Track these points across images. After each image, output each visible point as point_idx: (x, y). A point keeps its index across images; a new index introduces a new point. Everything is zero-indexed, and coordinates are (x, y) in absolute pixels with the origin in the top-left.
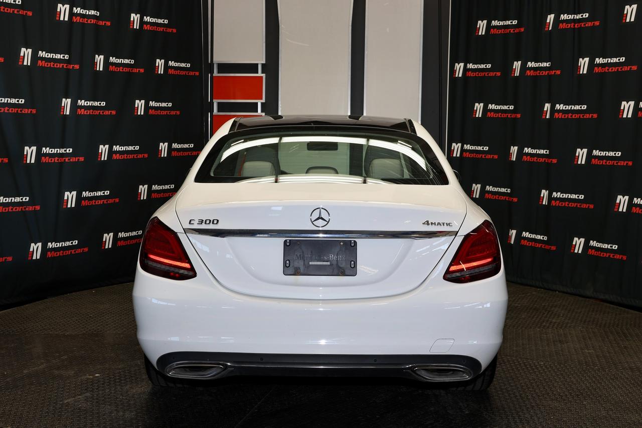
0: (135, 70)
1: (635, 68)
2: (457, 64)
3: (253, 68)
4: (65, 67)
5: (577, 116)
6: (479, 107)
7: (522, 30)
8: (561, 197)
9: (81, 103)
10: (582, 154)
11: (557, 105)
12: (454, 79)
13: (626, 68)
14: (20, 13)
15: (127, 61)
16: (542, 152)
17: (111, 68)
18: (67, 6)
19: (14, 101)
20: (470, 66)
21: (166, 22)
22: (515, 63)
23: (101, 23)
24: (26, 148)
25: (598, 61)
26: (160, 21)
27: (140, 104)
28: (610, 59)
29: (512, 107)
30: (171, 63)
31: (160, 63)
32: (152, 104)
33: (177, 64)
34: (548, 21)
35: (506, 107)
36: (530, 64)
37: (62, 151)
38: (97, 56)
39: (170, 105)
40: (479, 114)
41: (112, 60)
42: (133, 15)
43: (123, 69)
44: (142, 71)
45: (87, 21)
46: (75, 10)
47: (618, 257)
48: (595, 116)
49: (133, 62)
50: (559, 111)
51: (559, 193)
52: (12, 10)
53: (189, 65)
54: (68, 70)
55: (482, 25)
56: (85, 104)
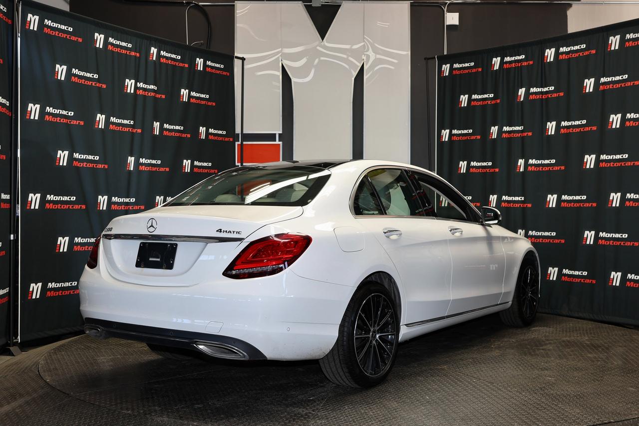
0: (184, 135)
1: (595, 128)
2: (443, 131)
3: (272, 137)
4: (130, 130)
5: (547, 169)
6: (463, 165)
7: (498, 101)
8: (536, 234)
9: (142, 160)
10: (552, 199)
11: (530, 160)
12: (441, 143)
13: (587, 129)
14: (97, 85)
15: (178, 128)
16: (517, 198)
17: (165, 133)
18: (133, 81)
19: (91, 157)
20: (455, 132)
21: (208, 96)
22: (493, 128)
23: (158, 96)
24: (100, 197)
25: (564, 124)
26: (203, 96)
27: (187, 163)
28: (573, 122)
29: (490, 164)
30: (211, 131)
32: (196, 163)
33: (216, 132)
34: (519, 94)
35: (485, 164)
36: (505, 128)
37: (127, 200)
38: (155, 122)
39: (210, 164)
40: (463, 170)
41: (166, 126)
42: (183, 90)
44: (189, 136)
45: (148, 94)
46: (139, 85)
47: (588, 281)
48: (563, 168)
49: (182, 128)
50: (532, 165)
51: (534, 232)
52: (91, 82)
53: (225, 133)
54: (133, 133)
55: (464, 99)
56: (146, 162)
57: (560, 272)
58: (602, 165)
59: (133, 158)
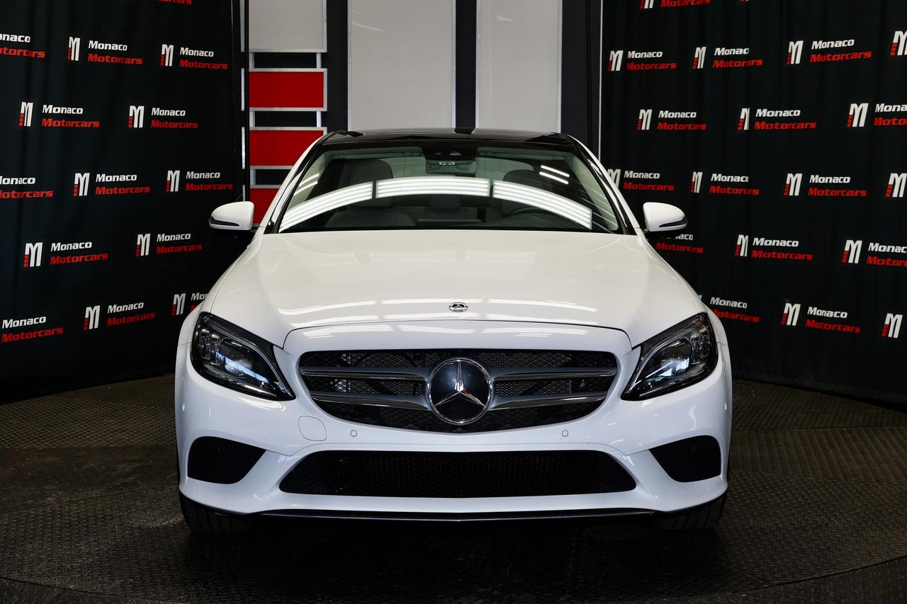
0: (130, 61)
1: (868, 55)
2: (612, 52)
3: (308, 59)
4: (24, 54)
5: (787, 126)
6: (646, 115)
8: (766, 244)
10: (794, 181)
11: (759, 111)
12: (608, 73)
13: (856, 56)
15: (116, 47)
16: (738, 179)
17: (91, 57)
22: (698, 49)
27: (137, 112)
28: (833, 43)
29: (693, 115)
31: (167, 50)
32: (155, 111)
35: (684, 115)
36: (719, 51)
38: (71, 38)
39: (183, 113)
40: (646, 126)
41: (93, 44)
43: (110, 59)
44: (139, 61)
47: (848, 329)
48: (813, 125)
49: (125, 48)
50: (762, 119)
51: (762, 239)
54: (29, 58)
56: (54, 112)
57: (803, 311)
58: (880, 122)
59: (31, 105)
